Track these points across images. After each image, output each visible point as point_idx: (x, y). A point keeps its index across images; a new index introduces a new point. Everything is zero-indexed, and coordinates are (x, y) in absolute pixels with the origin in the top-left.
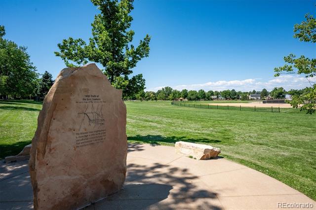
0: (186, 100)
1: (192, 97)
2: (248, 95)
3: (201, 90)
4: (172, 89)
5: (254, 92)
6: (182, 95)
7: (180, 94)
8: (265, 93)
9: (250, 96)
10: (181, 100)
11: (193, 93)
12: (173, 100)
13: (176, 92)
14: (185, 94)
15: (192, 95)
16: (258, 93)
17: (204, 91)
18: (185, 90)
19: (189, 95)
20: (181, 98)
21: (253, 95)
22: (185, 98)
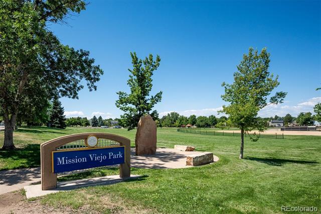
0: (195, 127)
1: (201, 124)
2: (268, 122)
3: (212, 116)
4: (178, 115)
5: (276, 117)
6: (190, 121)
7: (188, 120)
8: (289, 119)
9: (270, 123)
10: (189, 127)
11: (202, 119)
12: (179, 127)
13: (182, 118)
14: (193, 121)
15: (202, 121)
16: (281, 119)
17: (215, 117)
18: (194, 115)
19: (198, 122)
20: (189, 125)
21: (274, 121)
22: (193, 125)
